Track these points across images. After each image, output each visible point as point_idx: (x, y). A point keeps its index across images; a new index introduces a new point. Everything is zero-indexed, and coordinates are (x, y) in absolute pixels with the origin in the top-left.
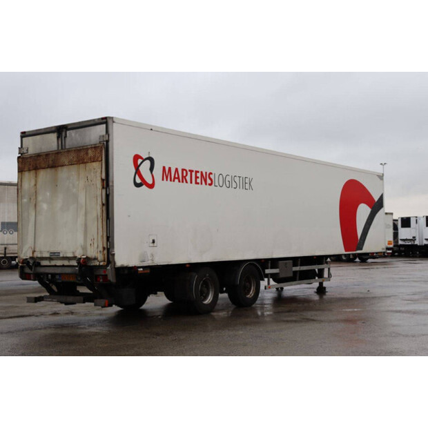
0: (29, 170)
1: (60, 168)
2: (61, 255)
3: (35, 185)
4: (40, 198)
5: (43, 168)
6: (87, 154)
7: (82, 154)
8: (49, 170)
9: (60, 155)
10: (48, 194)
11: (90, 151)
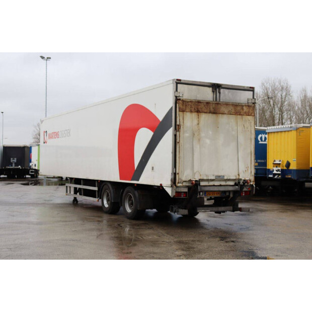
0: (191, 112)
1: (220, 115)
2: (225, 178)
3: (198, 124)
4: (203, 135)
5: (205, 113)
6: (243, 109)
7: (239, 108)
8: (210, 114)
9: (219, 105)
10: (211, 133)
11: (244, 108)
